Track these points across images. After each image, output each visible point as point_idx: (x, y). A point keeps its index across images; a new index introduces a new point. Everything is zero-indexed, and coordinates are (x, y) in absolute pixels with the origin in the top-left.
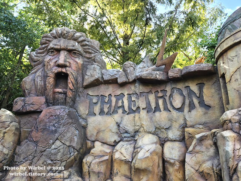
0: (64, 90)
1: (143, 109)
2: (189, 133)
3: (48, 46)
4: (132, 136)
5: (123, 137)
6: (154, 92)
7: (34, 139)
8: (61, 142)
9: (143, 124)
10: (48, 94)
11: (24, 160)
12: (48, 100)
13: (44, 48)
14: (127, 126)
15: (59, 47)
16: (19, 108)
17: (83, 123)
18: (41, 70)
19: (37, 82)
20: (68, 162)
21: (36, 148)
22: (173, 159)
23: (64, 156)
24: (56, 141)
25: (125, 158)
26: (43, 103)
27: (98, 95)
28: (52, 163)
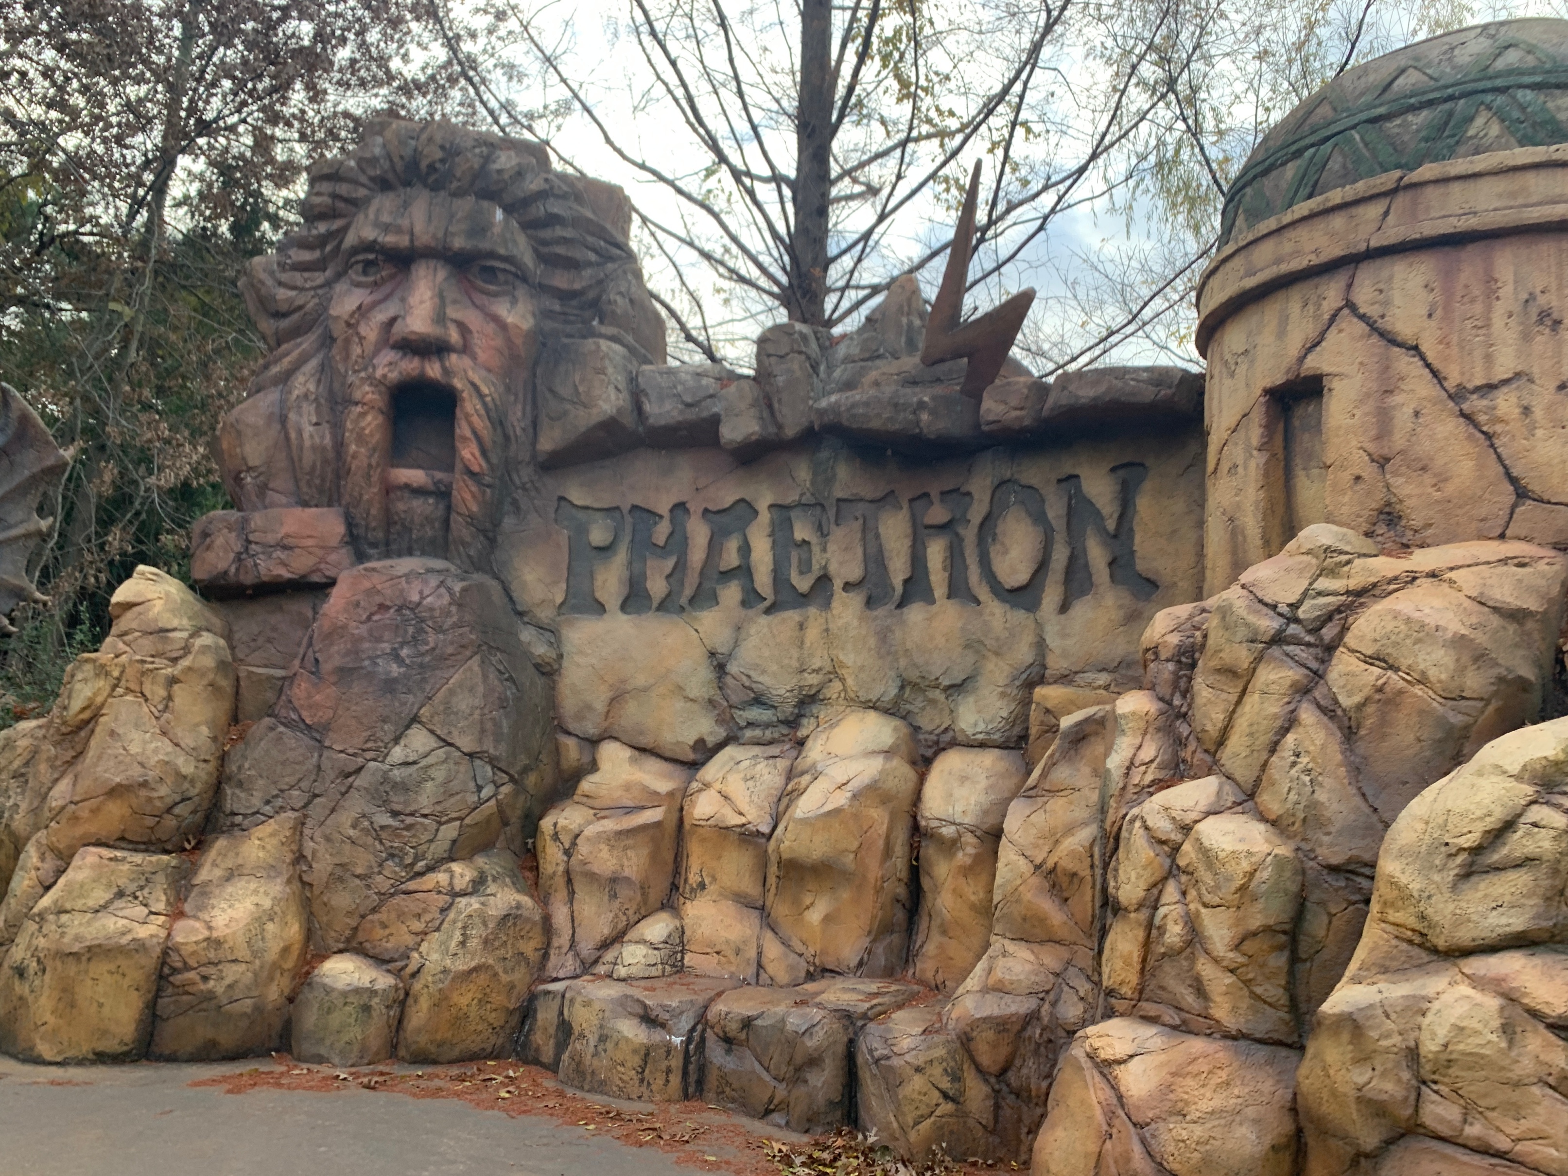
0: (439, 475)
1: (848, 586)
2: (1048, 711)
3: (345, 229)
4: (787, 723)
5: (743, 724)
6: (911, 501)
7: (304, 714)
8: (432, 732)
9: (842, 665)
10: (356, 494)
11: (268, 808)
12: (356, 526)
13: (322, 241)
14: (764, 672)
15: (404, 241)
16: (222, 566)
17: (541, 650)
18: (313, 363)
19: (300, 432)
20: (468, 826)
21: (320, 756)
22: (954, 823)
23: (452, 800)
24: (408, 727)
25: (741, 820)
26: (334, 542)
27: (617, 508)
28: (394, 823)
